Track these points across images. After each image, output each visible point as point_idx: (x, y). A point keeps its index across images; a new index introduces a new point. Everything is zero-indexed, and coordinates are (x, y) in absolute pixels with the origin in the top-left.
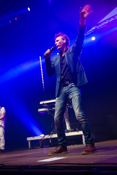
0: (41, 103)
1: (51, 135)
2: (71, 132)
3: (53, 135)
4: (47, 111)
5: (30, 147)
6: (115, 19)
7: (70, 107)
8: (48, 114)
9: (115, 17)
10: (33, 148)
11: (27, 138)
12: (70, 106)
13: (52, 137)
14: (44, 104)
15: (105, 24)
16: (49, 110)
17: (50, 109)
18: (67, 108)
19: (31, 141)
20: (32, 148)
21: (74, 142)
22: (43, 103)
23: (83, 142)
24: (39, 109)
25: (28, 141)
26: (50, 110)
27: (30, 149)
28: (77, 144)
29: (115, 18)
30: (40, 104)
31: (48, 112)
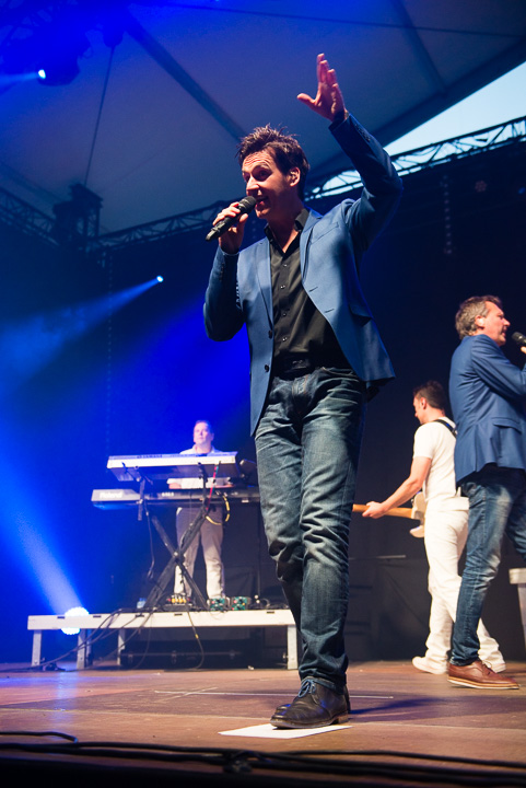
0: (114, 463)
1: (146, 615)
2: (239, 609)
3: (155, 614)
4: (135, 501)
5: (36, 659)
6: (459, 152)
7: (241, 499)
8: (140, 518)
9: (462, 141)
10: (52, 669)
11: (31, 618)
12: (242, 495)
13: (148, 625)
14: (125, 470)
15: (419, 165)
16: (145, 501)
17: (147, 497)
18: (229, 499)
20: (44, 669)
22: (122, 466)
24: (95, 492)
25: (32, 632)
26: (147, 501)
27: (38, 669)
28: (257, 667)
29: (459, 146)
30: (109, 466)
31: (140, 511)
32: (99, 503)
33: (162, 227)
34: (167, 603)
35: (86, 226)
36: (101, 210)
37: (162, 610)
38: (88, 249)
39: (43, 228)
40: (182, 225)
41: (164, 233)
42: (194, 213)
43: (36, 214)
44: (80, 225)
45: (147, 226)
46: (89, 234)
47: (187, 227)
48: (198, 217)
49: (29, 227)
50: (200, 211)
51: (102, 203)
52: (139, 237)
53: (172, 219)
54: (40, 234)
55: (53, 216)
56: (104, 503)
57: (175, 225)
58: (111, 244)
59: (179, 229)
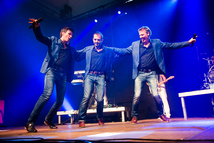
2: (109, 107)
4: (82, 82)
5: (59, 122)
10: (63, 124)
14: (79, 74)
19: (62, 116)
21: (109, 119)
22: (77, 73)
23: (122, 120)
25: (58, 116)
27: (60, 125)
28: (115, 121)
30: (75, 74)
32: (73, 83)
33: (87, 14)
34: (91, 107)
35: (68, 15)
36: (72, 11)
37: (90, 109)
38: (69, 21)
39: (58, 16)
40: (92, 13)
41: (88, 15)
42: (95, 9)
43: (55, 13)
44: (67, 15)
45: (83, 14)
46: (69, 17)
47: (94, 13)
48: (96, 10)
49: (54, 16)
50: (96, 9)
51: (72, 9)
52: (82, 17)
53: (89, 11)
54: (57, 18)
55: (60, 13)
56: (74, 83)
57: (90, 13)
58: (75, 19)
59: (91, 14)
